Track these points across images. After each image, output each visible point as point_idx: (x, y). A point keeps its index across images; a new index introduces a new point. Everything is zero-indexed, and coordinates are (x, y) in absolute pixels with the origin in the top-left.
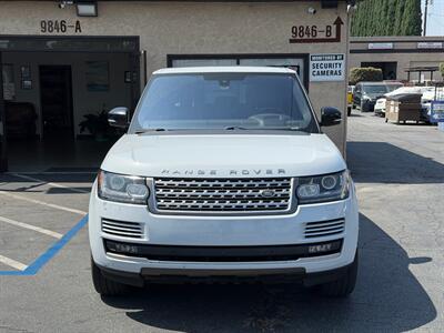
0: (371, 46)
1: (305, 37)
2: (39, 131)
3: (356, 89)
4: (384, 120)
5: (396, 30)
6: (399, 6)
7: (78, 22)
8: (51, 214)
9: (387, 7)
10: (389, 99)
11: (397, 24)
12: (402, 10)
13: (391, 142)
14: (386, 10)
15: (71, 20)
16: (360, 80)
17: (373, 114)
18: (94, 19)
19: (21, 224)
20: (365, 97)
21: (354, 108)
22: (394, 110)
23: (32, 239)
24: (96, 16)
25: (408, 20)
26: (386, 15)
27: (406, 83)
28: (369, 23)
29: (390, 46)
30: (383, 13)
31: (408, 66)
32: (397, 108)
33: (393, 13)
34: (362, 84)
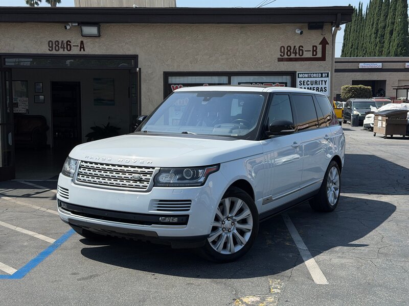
0: (361, 66)
1: (293, 56)
2: (50, 141)
3: (347, 105)
4: (372, 133)
5: (385, 50)
6: (388, 29)
7: (82, 43)
8: (48, 219)
9: (377, 31)
10: (377, 115)
11: (386, 45)
12: (391, 33)
13: (378, 154)
14: (376, 33)
15: (76, 40)
16: (351, 97)
17: (362, 128)
18: (97, 40)
19: (19, 229)
20: (355, 112)
21: (345, 122)
22: (381, 124)
23: (26, 244)
24: (99, 36)
25: (396, 42)
26: (376, 38)
27: (394, 100)
28: (360, 45)
29: (379, 65)
30: (373, 36)
31: (396, 84)
32: (384, 123)
33: (383, 36)
34: (352, 100)
